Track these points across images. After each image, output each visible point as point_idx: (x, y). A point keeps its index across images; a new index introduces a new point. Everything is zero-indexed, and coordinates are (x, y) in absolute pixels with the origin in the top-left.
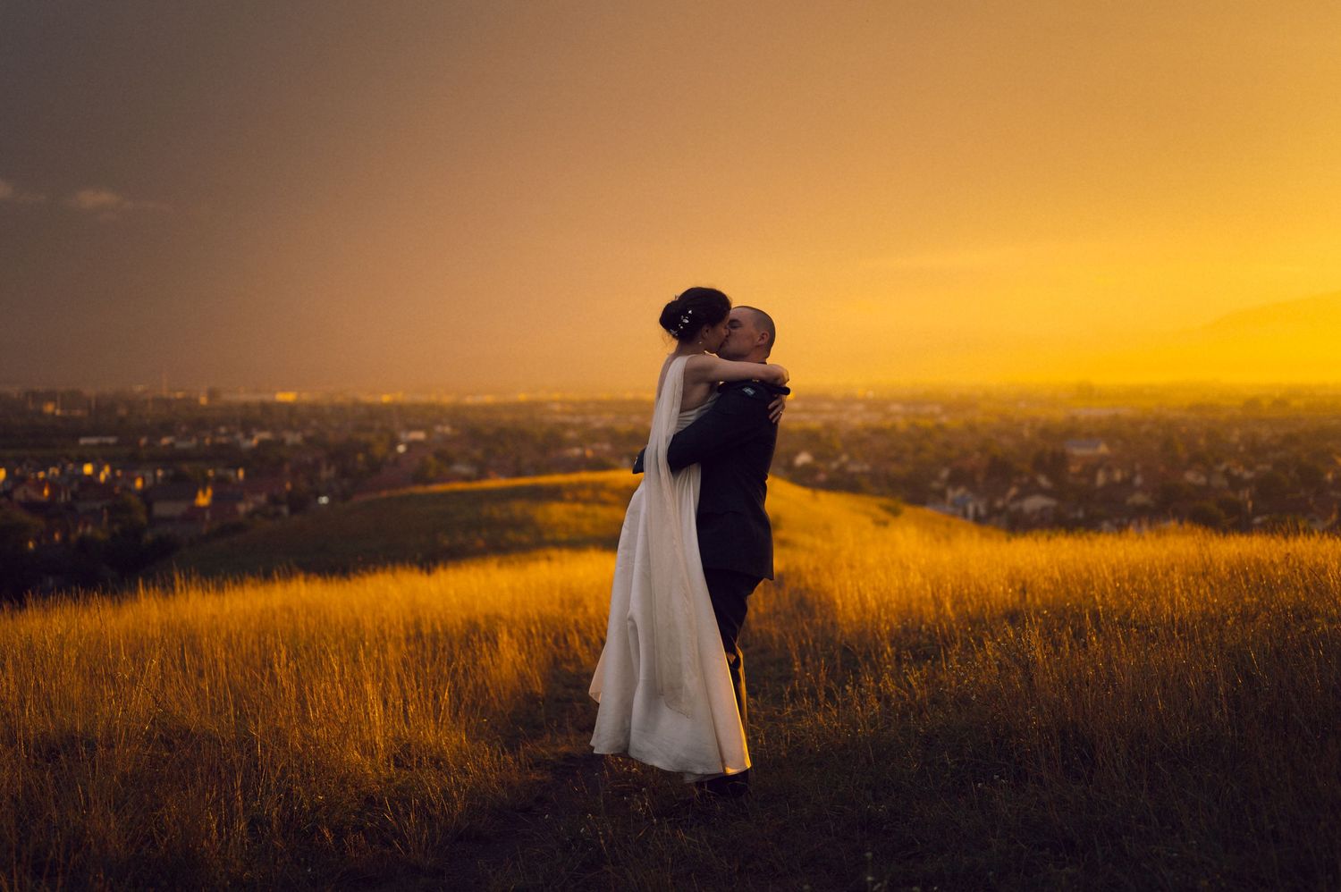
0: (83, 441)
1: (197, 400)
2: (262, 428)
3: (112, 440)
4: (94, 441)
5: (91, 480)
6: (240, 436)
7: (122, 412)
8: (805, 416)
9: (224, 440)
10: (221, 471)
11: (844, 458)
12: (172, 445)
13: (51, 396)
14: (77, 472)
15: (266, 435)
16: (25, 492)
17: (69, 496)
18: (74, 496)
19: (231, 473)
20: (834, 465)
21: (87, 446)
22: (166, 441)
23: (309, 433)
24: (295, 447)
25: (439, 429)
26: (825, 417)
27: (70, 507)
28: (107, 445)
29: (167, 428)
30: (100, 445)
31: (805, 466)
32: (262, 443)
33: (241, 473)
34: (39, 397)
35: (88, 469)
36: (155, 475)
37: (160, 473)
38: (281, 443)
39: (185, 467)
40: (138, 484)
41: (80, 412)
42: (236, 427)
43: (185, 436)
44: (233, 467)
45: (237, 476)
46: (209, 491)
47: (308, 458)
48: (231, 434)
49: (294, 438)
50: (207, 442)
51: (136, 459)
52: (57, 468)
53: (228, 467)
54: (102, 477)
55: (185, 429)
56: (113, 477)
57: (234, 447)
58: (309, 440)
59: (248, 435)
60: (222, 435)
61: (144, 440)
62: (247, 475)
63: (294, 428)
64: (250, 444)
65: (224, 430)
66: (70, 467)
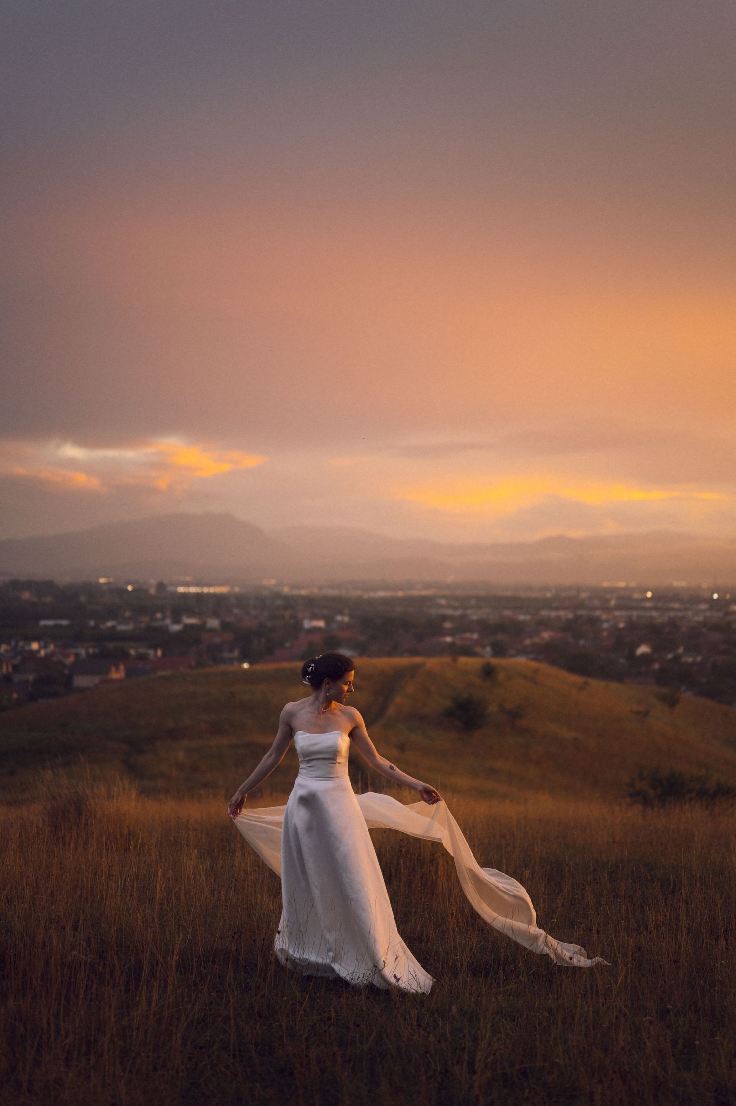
0: (43, 623)
1: (147, 591)
2: (192, 614)
3: (65, 622)
4: (50, 623)
5: (33, 653)
6: (168, 621)
7: (83, 599)
8: (654, 614)
9: (155, 624)
10: (142, 650)
11: (681, 650)
12: (114, 627)
13: (29, 585)
14: (27, 648)
15: (192, 621)
17: (10, 669)
18: (15, 668)
19: (151, 652)
20: (670, 656)
21: (46, 627)
22: (110, 624)
23: (229, 619)
24: (212, 630)
25: (339, 618)
26: (672, 614)
27: (7, 679)
28: (61, 626)
29: (113, 613)
30: (56, 626)
31: (643, 655)
32: (188, 628)
33: (159, 652)
34: (16, 585)
35: (35, 646)
36: (88, 653)
37: (91, 651)
38: (202, 628)
39: (111, 645)
40: (71, 660)
41: (49, 599)
42: (168, 614)
43: (126, 621)
44: (155, 647)
45: (155, 654)
46: (122, 667)
47: (217, 640)
48: (163, 619)
49: (214, 623)
50: (143, 625)
51: (78, 638)
52: (9, 643)
53: (150, 647)
54: (42, 653)
55: (127, 614)
56: (53, 654)
57: (163, 630)
58: (225, 626)
59: (176, 620)
60: (156, 620)
61: (92, 623)
62: (164, 654)
63: (216, 615)
64: (176, 627)
65: (159, 616)
66: (21, 644)
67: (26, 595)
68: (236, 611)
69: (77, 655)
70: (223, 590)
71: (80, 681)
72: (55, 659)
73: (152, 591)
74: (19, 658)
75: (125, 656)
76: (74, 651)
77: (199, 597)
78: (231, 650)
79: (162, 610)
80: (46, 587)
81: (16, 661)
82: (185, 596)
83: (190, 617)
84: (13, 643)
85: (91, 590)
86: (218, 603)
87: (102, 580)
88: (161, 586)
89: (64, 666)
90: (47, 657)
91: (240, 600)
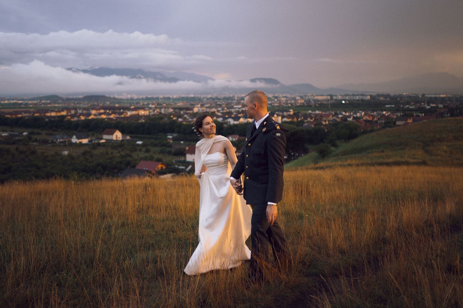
0: (387, 106)
1: (419, 97)
2: (433, 103)
3: (393, 106)
4: (389, 106)
5: (384, 115)
6: (426, 105)
7: (399, 99)
10: (418, 114)
12: (408, 107)
13: (382, 95)
14: (382, 113)
15: (434, 105)
16: (366, 118)
17: (377, 119)
18: (378, 119)
19: (421, 114)
21: (387, 107)
22: (407, 106)
23: (446, 105)
24: (440, 108)
27: (376, 122)
28: (392, 107)
29: (408, 103)
30: (390, 107)
32: (432, 107)
33: (423, 115)
34: (379, 95)
35: (384, 113)
36: (400, 115)
37: (402, 114)
38: (437, 107)
39: (408, 113)
40: (395, 117)
41: (388, 99)
42: (426, 103)
43: (412, 105)
44: (422, 113)
45: (422, 115)
46: (412, 119)
47: (443, 111)
48: (424, 104)
49: (441, 106)
50: (418, 106)
51: (398, 110)
52: (376, 112)
53: (420, 113)
54: (387, 114)
55: (413, 103)
56: (390, 115)
57: (424, 108)
58: (444, 107)
59: (428, 105)
60: (422, 105)
61: (402, 106)
62: (424, 115)
63: (442, 103)
64: (428, 107)
65: (423, 104)
66: (380, 112)
67: (382, 98)
68: (448, 102)
69: (397, 115)
70: (444, 96)
71: (398, 123)
72: (390, 116)
73: (420, 96)
74: (380, 116)
75: (412, 115)
76: (396, 114)
77: (436, 98)
78: (447, 114)
79: (424, 102)
80: (387, 96)
81: (379, 117)
82: (431, 98)
83: (432, 104)
84: (378, 112)
85: (401, 97)
86: (443, 100)
87: (404, 94)
88: (423, 95)
89: (393, 118)
90: (388, 116)
91: (450, 99)
